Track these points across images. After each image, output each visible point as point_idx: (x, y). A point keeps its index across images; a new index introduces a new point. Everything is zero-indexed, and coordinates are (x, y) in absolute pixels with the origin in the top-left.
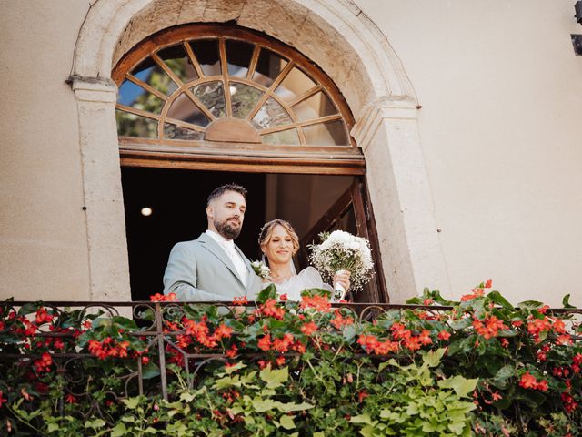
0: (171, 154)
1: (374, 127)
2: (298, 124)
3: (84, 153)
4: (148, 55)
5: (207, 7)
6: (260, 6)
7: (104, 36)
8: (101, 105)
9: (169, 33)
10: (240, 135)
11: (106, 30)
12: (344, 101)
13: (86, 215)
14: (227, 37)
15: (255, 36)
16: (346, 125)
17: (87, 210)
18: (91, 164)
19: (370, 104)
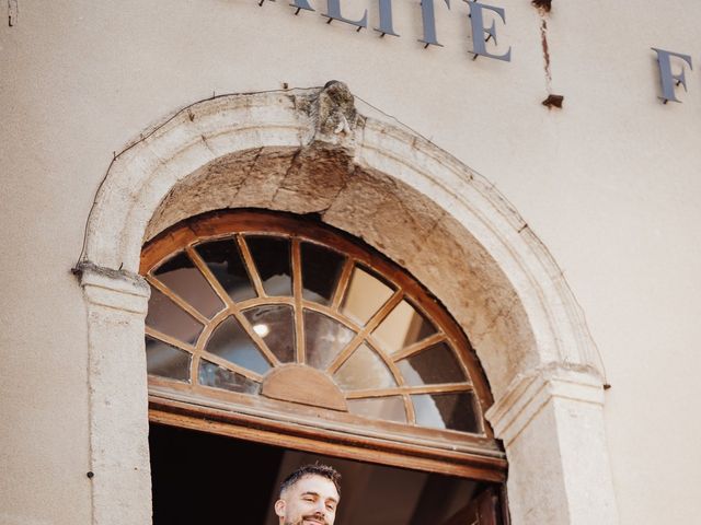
0: (210, 411)
1: (532, 408)
2: (405, 390)
3: (93, 387)
4: (181, 250)
5: (283, 185)
6: (367, 196)
7: (132, 207)
8: (123, 315)
9: (216, 219)
10: (317, 395)
11: (135, 199)
12: (477, 364)
13: (92, 485)
14: (304, 239)
15: (347, 242)
16: (479, 403)
17: (95, 479)
18: (104, 406)
19: (530, 372)
